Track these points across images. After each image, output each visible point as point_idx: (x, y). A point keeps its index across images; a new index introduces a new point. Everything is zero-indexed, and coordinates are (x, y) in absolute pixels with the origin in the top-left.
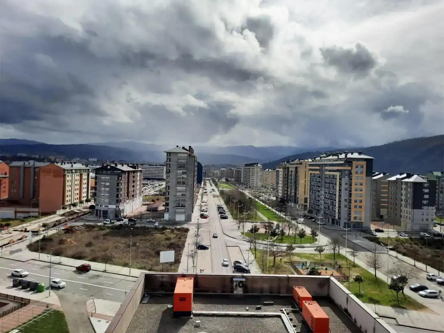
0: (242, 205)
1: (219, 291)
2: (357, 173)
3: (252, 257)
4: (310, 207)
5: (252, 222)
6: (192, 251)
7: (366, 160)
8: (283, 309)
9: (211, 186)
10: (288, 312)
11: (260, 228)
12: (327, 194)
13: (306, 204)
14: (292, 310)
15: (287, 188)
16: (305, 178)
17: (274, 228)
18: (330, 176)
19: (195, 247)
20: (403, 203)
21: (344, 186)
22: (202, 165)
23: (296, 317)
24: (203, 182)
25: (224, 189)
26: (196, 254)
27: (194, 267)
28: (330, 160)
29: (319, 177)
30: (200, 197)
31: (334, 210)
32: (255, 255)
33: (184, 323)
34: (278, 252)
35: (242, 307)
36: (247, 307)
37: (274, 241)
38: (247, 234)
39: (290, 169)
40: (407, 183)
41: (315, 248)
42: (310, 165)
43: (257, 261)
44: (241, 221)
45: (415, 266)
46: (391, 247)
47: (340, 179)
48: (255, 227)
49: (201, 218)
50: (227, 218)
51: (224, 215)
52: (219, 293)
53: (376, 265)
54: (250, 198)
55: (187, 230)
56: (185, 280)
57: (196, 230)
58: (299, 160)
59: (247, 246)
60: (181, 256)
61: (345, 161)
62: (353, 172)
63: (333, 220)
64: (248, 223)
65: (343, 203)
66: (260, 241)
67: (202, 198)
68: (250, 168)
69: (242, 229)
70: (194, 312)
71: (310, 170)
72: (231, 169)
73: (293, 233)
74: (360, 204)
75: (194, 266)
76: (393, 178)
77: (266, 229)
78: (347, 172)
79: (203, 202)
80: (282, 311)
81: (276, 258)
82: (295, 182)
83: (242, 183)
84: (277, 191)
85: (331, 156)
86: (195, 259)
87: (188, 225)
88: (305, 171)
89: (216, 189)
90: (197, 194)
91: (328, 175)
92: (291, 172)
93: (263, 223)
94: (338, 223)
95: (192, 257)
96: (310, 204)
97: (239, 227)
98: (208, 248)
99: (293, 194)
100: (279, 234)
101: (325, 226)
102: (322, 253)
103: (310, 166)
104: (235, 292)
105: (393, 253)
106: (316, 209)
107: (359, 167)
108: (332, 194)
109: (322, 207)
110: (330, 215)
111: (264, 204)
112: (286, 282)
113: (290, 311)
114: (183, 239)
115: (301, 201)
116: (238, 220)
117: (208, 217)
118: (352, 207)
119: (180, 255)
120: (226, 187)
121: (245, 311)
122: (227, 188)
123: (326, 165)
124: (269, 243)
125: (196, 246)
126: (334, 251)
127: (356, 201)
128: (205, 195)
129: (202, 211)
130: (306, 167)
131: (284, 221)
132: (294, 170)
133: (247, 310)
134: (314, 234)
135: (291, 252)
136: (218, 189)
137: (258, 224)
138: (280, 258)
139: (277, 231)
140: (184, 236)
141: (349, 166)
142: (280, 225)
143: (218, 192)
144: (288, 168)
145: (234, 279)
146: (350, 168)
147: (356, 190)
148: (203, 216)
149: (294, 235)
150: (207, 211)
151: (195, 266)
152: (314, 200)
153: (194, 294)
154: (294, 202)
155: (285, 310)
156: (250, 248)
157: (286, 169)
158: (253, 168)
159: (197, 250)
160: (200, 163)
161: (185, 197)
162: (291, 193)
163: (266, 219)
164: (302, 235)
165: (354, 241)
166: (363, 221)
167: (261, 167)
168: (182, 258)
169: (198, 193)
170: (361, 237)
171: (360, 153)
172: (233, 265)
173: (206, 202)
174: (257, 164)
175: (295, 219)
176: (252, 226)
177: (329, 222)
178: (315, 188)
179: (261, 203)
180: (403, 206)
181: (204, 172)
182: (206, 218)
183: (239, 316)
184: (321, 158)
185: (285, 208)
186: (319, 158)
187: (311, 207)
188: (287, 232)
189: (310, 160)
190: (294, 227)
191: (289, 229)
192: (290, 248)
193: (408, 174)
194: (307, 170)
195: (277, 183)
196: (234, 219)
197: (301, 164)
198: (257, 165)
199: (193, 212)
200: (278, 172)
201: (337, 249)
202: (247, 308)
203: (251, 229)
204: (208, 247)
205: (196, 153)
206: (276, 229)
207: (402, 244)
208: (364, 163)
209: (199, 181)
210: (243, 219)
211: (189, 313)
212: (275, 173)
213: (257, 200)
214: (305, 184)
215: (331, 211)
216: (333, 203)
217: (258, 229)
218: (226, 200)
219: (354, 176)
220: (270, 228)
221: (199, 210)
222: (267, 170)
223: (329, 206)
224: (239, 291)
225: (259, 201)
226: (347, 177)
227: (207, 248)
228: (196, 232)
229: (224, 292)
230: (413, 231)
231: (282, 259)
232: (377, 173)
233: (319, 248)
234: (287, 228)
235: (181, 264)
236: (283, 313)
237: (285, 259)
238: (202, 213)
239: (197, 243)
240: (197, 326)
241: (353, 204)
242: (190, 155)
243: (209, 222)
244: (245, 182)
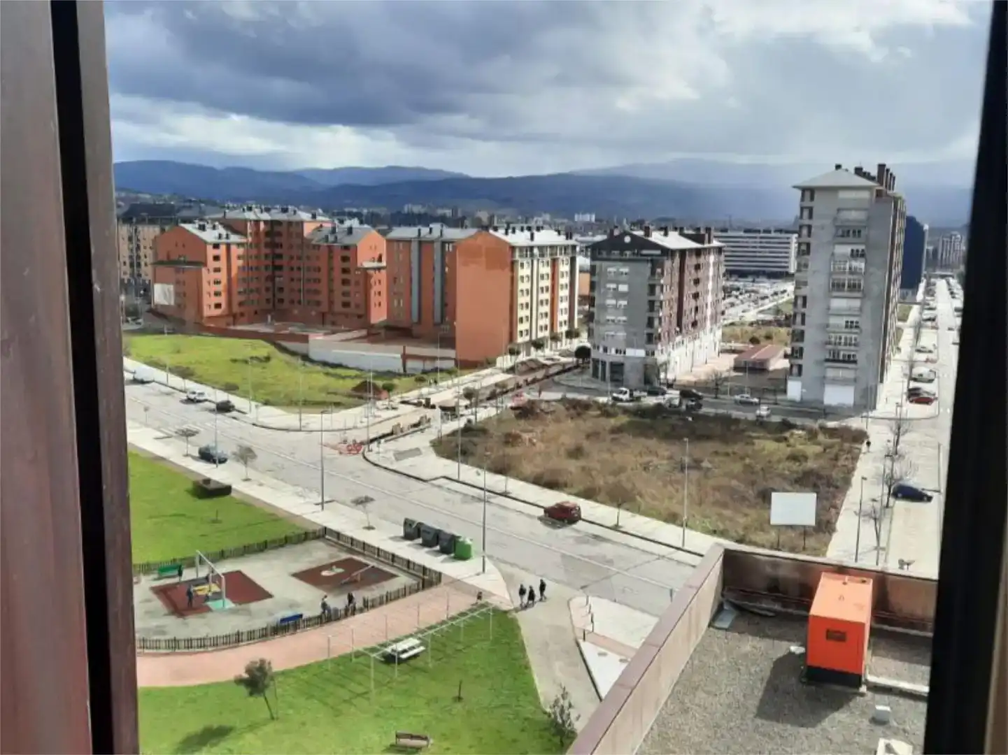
6: (874, 500)
9: (953, 297)
19: (886, 490)
22: (922, 227)
24: (922, 286)
26: (888, 510)
27: (881, 552)
30: (908, 335)
33: (838, 703)
49: (911, 402)
55: (860, 437)
56: (845, 583)
57: (892, 437)
60: (838, 514)
67: (917, 337)
70: (871, 678)
75: (878, 548)
79: (919, 351)
86: (885, 526)
87: (864, 419)
90: (900, 324)
95: (875, 519)
98: (929, 499)
117: (936, 399)
119: (833, 511)
125: (890, 487)
128: (927, 327)
129: (915, 380)
140: (849, 452)
148: (915, 396)
150: (931, 381)
151: (883, 549)
153: (871, 628)
159: (892, 500)
160: (918, 220)
161: (856, 333)
168: (841, 518)
169: (903, 318)
173: (930, 352)
181: (928, 251)
182: (927, 401)
199: (882, 381)
204: (929, 494)
205: (898, 189)
209: (910, 281)
211: (853, 680)
221: (906, 374)
227: (925, 498)
228: (891, 444)
235: (835, 537)
238: (913, 385)
239: (892, 478)
240: (879, 721)
242: (879, 193)
243: (937, 416)
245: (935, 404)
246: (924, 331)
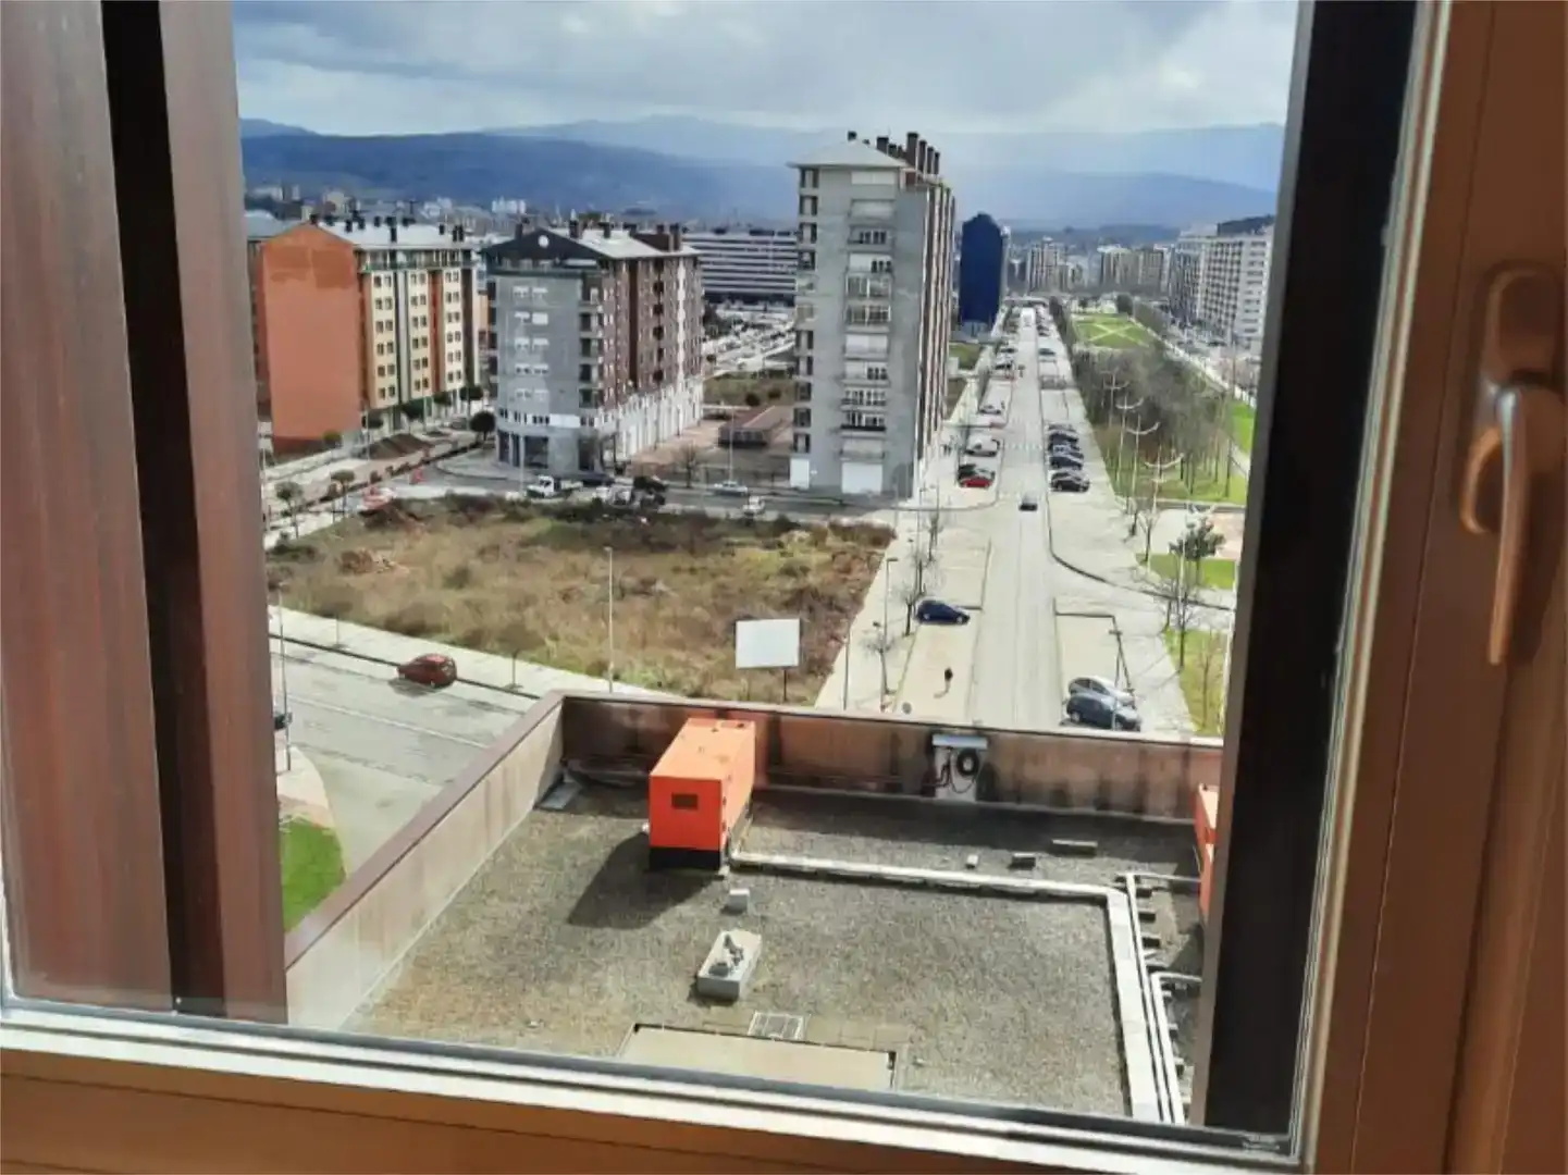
3: (1168, 666)
5: (1190, 508)
9: (1041, 334)
11: (1226, 538)
19: (908, 611)
24: (1001, 316)
26: (908, 640)
27: (889, 695)
30: (971, 388)
32: (1178, 657)
38: (1159, 564)
43: (1182, 685)
44: (1145, 498)
48: (1205, 530)
49: (961, 484)
50: (1085, 489)
51: (1072, 473)
55: (883, 537)
59: (1154, 614)
64: (1173, 512)
67: (983, 391)
69: (1145, 537)
72: (1152, 249)
75: (884, 692)
79: (982, 411)
83: (1197, 320)
86: (900, 661)
87: (894, 512)
89: (1060, 349)
95: (884, 652)
97: (1133, 531)
98: (966, 619)
114: (860, 575)
116: (1131, 499)
117: (995, 480)
119: (833, 643)
120: (1114, 340)
122: (1115, 344)
125: (913, 605)
128: (998, 377)
129: (971, 453)
136: (1070, 351)
140: (868, 559)
143: (1067, 362)
148: (967, 476)
150: (992, 454)
151: (892, 693)
156: (1166, 628)
159: (913, 623)
169: (970, 365)
172: (1068, 696)
173: (998, 412)
176: (1191, 526)
182: (982, 483)
196: (1117, 489)
203: (1181, 541)
204: (967, 612)
209: (985, 310)
217: (1218, 540)
218: (1095, 401)
221: (958, 446)
227: (960, 619)
238: (966, 460)
239: (916, 593)
244: (1213, 314)
245: (992, 486)
246: (992, 382)
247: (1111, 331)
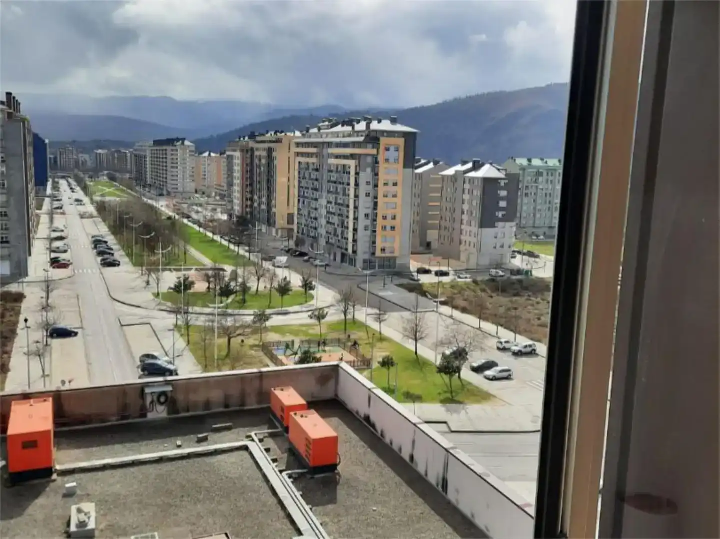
0: (152, 235)
1: (114, 418)
2: (387, 160)
3: (181, 343)
4: (298, 232)
5: (176, 270)
6: (38, 342)
7: (405, 134)
8: (253, 434)
9: (73, 192)
10: (261, 437)
11: (196, 282)
12: (333, 204)
13: (290, 226)
14: (268, 433)
15: (252, 192)
16: (289, 172)
17: (227, 279)
18: (337, 168)
19: (45, 334)
20: (465, 217)
21: (363, 189)
22: (44, 141)
23: (277, 444)
24: (49, 184)
25: (107, 199)
26: (48, 348)
27: (46, 378)
28: (337, 134)
29: (317, 170)
30: (44, 219)
31: (345, 235)
32: (187, 338)
33: (36, 493)
34: (238, 328)
35: (168, 442)
36: (178, 439)
37: (227, 307)
38: (167, 297)
39: (257, 153)
40: (472, 180)
41: (310, 313)
42: (298, 145)
43: (191, 350)
44: (153, 268)
45: (479, 329)
46: (443, 299)
47: (357, 174)
48: (186, 279)
49: (54, 268)
50: (119, 265)
51: (110, 259)
52: (114, 421)
53: (418, 334)
54: (169, 218)
55: (19, 297)
56: (31, 405)
57: (44, 294)
58: (275, 133)
59: (170, 320)
60: (10, 357)
61: (367, 136)
62: (380, 158)
63: (343, 256)
64: (167, 273)
65: (362, 222)
66: (197, 309)
67: (51, 220)
68: (166, 150)
69: (155, 285)
70: (58, 467)
71: (298, 154)
72: (120, 151)
73: (265, 287)
74: (393, 223)
75: (44, 376)
76: (450, 171)
77: (209, 282)
78: (369, 159)
79: (54, 231)
80: (250, 436)
81: (232, 340)
82: (268, 181)
83: (150, 185)
84: (231, 202)
85: (340, 126)
86: (47, 359)
87: (21, 284)
88: (289, 158)
89: (86, 200)
90: (38, 211)
91: (334, 165)
92: (260, 160)
93: (201, 269)
94: (352, 262)
95: (39, 356)
96: (298, 228)
97: (148, 283)
98: (76, 334)
99: (263, 207)
100: (236, 292)
101: (328, 268)
102: (323, 321)
103: (298, 147)
104: (150, 416)
105: (446, 310)
106: (311, 237)
107: (392, 149)
108: (342, 205)
109: (322, 231)
110: (338, 247)
111: (202, 230)
112: (256, 384)
113: (266, 435)
114: (13, 319)
115: (281, 221)
116: (144, 268)
117: (71, 264)
118: (378, 229)
119: (5, 356)
120: (110, 194)
121: (173, 449)
122: (114, 195)
123: (329, 144)
124: (216, 311)
125: (47, 331)
126: (345, 315)
127: (385, 218)
128: (57, 213)
129: (54, 252)
130: (289, 149)
131: (247, 263)
132: (264, 154)
133: (179, 447)
134: (307, 286)
135: (264, 325)
136: (91, 199)
137: (192, 274)
138: (240, 338)
139: (233, 284)
140: (13, 309)
141: (373, 147)
142: (240, 271)
143: (91, 206)
144: (252, 149)
145: (147, 390)
146: (374, 151)
147: (385, 196)
148: (56, 263)
149: (267, 291)
150: (65, 251)
151: (48, 375)
152: (306, 218)
153: (55, 433)
154: (266, 223)
155: (256, 434)
156: (176, 326)
157: (249, 152)
158: (172, 150)
159: (49, 340)
160: (41, 135)
161: (7, 220)
162: (259, 205)
163: (208, 262)
164: (284, 289)
165: (381, 294)
166: (396, 254)
167: (193, 149)
168: (12, 360)
169: (39, 207)
170: (392, 285)
171: (394, 121)
172: (139, 363)
173: (62, 231)
174: (183, 140)
175: (270, 259)
176: (179, 278)
177: (335, 259)
178: (309, 193)
179: (196, 227)
180: (465, 222)
181: (50, 158)
182: (65, 266)
183: (160, 460)
184: (319, 129)
185: (250, 236)
186: (315, 130)
187: (300, 231)
188: (253, 284)
189: (298, 133)
190: (267, 275)
191: (258, 280)
192: (262, 317)
193: (474, 162)
194: (292, 155)
195: (230, 184)
196: (135, 265)
197: (279, 141)
198: (183, 143)
199: (30, 255)
200: (230, 158)
201: (351, 309)
202: (179, 443)
203: (176, 286)
204: (76, 330)
205: (25, 109)
206: (230, 282)
207: (460, 293)
208: (401, 141)
209: (41, 182)
210: (156, 263)
211: (48, 472)
212: (223, 163)
213: (185, 221)
214: (288, 186)
215: (340, 238)
216: (343, 223)
217: (192, 283)
218: (112, 223)
219: (382, 167)
220: (218, 281)
221: (48, 248)
222: (206, 154)
223: (335, 230)
224: (160, 413)
225: (190, 224)
226: (369, 170)
227: (73, 334)
228: (44, 300)
229: (124, 418)
230: (478, 268)
231: (245, 341)
232: (423, 161)
233: (316, 313)
234: (254, 279)
235: (10, 374)
236: (253, 440)
237: (251, 341)
238: (53, 255)
239: (48, 324)
240: (69, 494)
241: (380, 222)
242: (10, 115)
243: (74, 275)
244: (156, 181)
245: (70, 267)
246: (55, 216)
247: (107, 190)
